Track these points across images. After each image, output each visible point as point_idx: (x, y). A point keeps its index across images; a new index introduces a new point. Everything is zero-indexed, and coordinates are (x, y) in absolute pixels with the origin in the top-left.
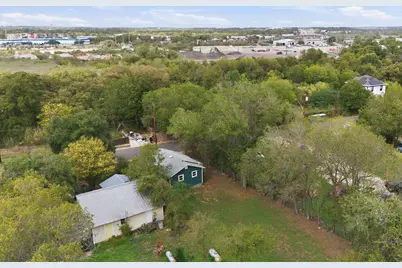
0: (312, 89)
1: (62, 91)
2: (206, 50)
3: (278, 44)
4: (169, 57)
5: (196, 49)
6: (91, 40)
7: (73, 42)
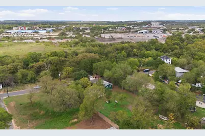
0: (147, 60)
1: (68, 63)
2: (107, 36)
3: (140, 33)
4: (92, 41)
5: (103, 35)
6: (53, 30)
7: (45, 32)
